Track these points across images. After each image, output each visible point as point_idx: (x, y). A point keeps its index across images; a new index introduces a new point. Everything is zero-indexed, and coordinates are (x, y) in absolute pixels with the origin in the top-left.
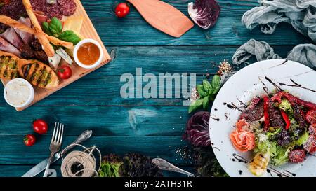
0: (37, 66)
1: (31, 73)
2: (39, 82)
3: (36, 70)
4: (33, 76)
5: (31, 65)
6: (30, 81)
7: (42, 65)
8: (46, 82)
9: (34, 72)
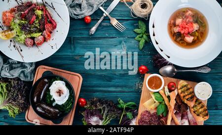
0: (184, 97)
1: (190, 96)
2: (189, 89)
3: (187, 95)
4: (190, 93)
5: (187, 99)
6: (193, 92)
7: (182, 95)
8: (185, 86)
9: (188, 95)
